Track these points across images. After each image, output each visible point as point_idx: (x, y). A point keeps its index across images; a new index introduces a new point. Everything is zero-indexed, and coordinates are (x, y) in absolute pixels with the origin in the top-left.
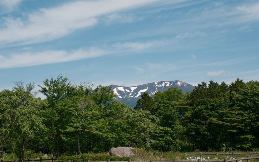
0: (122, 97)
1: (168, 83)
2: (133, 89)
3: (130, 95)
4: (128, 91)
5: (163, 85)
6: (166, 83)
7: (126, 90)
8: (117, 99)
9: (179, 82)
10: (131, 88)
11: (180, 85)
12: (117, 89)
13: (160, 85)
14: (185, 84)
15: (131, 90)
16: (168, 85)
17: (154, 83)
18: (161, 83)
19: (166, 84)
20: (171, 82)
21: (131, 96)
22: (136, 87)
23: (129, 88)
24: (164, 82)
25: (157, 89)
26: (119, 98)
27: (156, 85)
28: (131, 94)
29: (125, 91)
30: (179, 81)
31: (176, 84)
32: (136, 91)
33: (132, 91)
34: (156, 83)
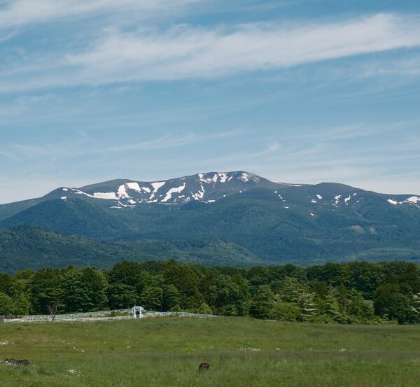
0: (135, 202)
1: (224, 175)
2: (157, 186)
3: (151, 198)
4: (148, 190)
5: (215, 179)
6: (220, 175)
7: (144, 188)
8: (126, 206)
9: (244, 174)
10: (153, 184)
11: (247, 180)
12: (126, 186)
13: (209, 180)
14: (256, 178)
15: (152, 189)
16: (223, 180)
17: (197, 176)
18: (211, 175)
19: (219, 178)
20: (229, 175)
21: (153, 199)
22: (164, 183)
23: (148, 185)
24: (217, 173)
25: (203, 188)
26: (130, 204)
27: (202, 180)
28: (153, 196)
29: (142, 191)
30: (246, 173)
31: (239, 178)
32: (163, 191)
33: (155, 191)
34: (201, 176)
